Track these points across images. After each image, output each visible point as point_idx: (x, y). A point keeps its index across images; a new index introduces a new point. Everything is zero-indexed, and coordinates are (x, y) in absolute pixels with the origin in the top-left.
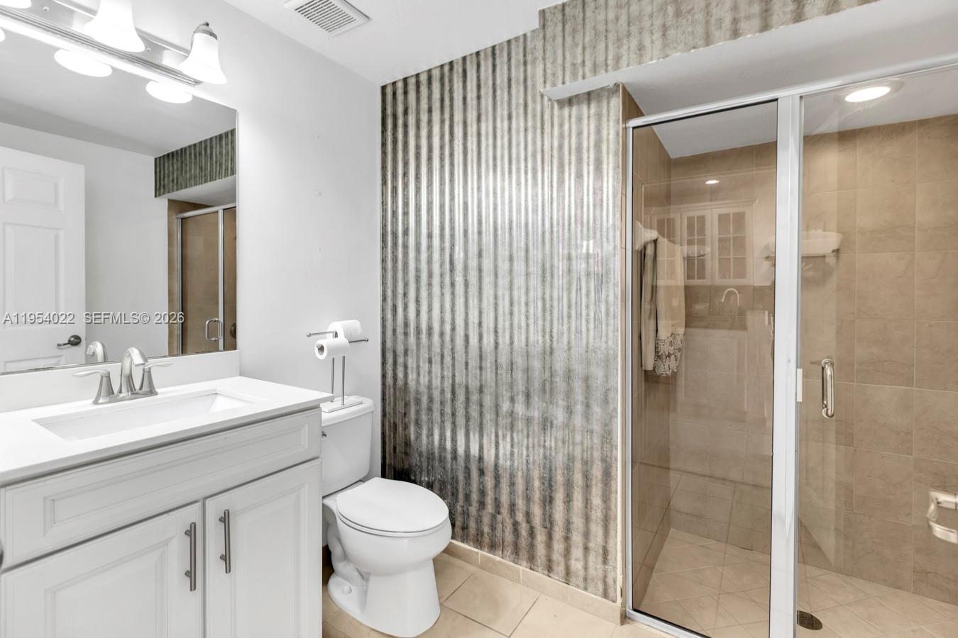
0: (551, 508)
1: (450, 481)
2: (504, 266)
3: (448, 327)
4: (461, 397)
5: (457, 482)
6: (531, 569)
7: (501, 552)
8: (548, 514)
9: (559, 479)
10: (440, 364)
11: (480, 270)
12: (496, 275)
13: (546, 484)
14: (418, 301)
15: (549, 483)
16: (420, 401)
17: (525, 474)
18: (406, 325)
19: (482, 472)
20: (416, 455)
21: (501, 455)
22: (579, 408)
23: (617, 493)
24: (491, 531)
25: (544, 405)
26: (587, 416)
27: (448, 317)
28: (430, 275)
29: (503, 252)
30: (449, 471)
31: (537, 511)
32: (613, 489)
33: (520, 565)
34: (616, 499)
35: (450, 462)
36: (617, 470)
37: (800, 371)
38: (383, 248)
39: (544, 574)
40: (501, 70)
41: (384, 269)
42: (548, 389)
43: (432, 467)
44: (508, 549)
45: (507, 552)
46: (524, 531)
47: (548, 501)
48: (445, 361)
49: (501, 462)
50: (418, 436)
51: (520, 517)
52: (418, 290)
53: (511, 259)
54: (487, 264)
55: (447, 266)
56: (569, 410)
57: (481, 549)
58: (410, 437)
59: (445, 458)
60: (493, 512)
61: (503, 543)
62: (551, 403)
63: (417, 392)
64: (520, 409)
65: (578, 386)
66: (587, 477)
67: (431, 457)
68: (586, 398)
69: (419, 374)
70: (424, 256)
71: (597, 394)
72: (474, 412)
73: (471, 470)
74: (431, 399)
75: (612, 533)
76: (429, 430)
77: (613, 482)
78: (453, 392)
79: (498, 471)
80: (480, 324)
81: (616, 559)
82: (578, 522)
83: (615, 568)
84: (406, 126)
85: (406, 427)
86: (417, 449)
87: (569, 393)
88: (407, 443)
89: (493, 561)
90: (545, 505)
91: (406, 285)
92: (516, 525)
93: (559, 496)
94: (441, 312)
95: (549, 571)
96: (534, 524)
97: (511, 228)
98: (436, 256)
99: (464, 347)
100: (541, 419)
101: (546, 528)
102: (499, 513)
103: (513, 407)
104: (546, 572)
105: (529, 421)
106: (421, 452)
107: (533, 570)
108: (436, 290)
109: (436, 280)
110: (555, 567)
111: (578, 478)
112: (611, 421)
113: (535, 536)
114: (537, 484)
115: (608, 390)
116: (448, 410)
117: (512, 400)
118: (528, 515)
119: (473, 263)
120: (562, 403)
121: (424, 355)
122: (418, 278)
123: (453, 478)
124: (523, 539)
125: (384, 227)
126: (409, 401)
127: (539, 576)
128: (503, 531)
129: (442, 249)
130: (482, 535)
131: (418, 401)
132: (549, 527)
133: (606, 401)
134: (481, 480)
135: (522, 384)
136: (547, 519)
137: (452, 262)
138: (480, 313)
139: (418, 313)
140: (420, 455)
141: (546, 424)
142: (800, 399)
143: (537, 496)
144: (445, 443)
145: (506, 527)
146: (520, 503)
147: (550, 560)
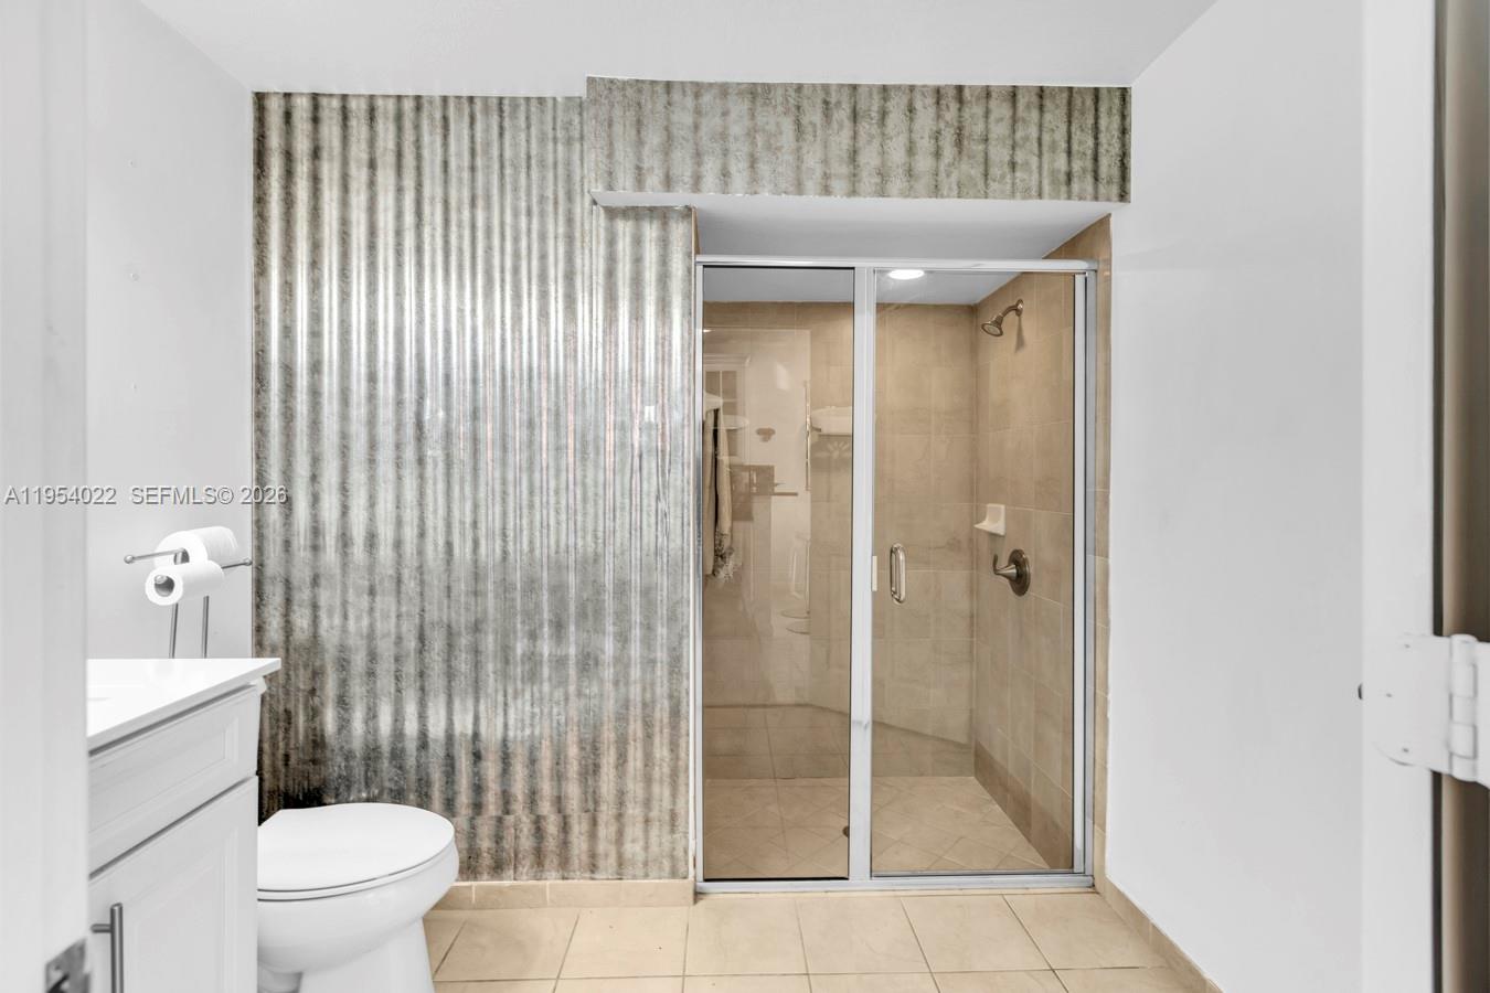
0: (596, 781)
1: (413, 786)
2: (518, 435)
3: (410, 533)
4: (437, 643)
5: (428, 784)
6: (564, 878)
7: (512, 872)
8: (591, 790)
9: (608, 735)
10: (394, 593)
11: (475, 440)
12: (504, 449)
13: (588, 748)
14: (344, 489)
15: (592, 749)
16: (349, 662)
17: (555, 742)
18: (316, 531)
19: (477, 756)
20: (339, 760)
21: (511, 722)
22: (636, 633)
23: (688, 735)
24: (494, 845)
25: (585, 634)
26: (648, 642)
27: (410, 515)
28: (373, 445)
29: (518, 414)
30: (413, 771)
31: (573, 790)
32: (683, 731)
33: (546, 879)
34: (688, 743)
35: (415, 754)
36: (688, 705)
37: (875, 558)
38: (258, 392)
39: (584, 878)
40: (514, 138)
41: (261, 431)
42: (590, 613)
43: (375, 772)
44: (523, 862)
45: (523, 867)
46: (552, 827)
47: (591, 770)
48: (403, 588)
49: (511, 734)
50: (344, 724)
51: (546, 808)
52: (345, 470)
53: (531, 424)
54: (488, 430)
55: (410, 430)
56: (623, 638)
57: (475, 879)
58: (322, 730)
59: (403, 750)
60: (500, 813)
61: (516, 856)
62: (596, 631)
63: (343, 648)
64: (546, 648)
65: (635, 601)
66: (648, 724)
67: (372, 754)
68: (647, 617)
69: (345, 617)
70: (358, 412)
71: (662, 611)
72: (463, 663)
73: (456, 758)
74: (373, 656)
75: (682, 789)
76: (370, 709)
77: (683, 724)
78: (422, 638)
79: (508, 749)
80: (475, 524)
81: (687, 823)
82: (635, 788)
83: (686, 833)
84: (315, 179)
85: (314, 713)
86: (342, 748)
87: (622, 615)
88: (318, 742)
89: (500, 891)
90: (586, 779)
91: (316, 460)
92: (538, 823)
93: (608, 761)
94: (398, 507)
95: (593, 872)
96: (569, 812)
97: (530, 379)
98: (386, 413)
99: (445, 561)
100: (580, 657)
101: (587, 811)
102: (507, 812)
103: (535, 646)
104: (588, 875)
105: (560, 662)
106: (350, 751)
107: (567, 879)
108: (386, 469)
109: (385, 455)
110: (601, 863)
111: (636, 728)
112: (680, 643)
113: (570, 828)
114: (573, 751)
115: (677, 602)
116: (410, 668)
117: (533, 636)
118: (559, 802)
119: (462, 429)
120: (610, 628)
121: (358, 580)
122: (344, 451)
123: (420, 780)
124: (551, 840)
125: (261, 354)
126: (322, 667)
127: (580, 884)
128: (517, 837)
129: (399, 403)
130: (478, 855)
131: (343, 664)
132: (592, 808)
133: (673, 617)
134: (476, 770)
135: (549, 611)
136: (590, 798)
137: (419, 425)
138: (476, 507)
139: (345, 510)
140: (349, 756)
141: (588, 663)
142: (875, 589)
143: (573, 769)
144: (403, 724)
145: (521, 831)
146: (546, 787)
147: (593, 855)
